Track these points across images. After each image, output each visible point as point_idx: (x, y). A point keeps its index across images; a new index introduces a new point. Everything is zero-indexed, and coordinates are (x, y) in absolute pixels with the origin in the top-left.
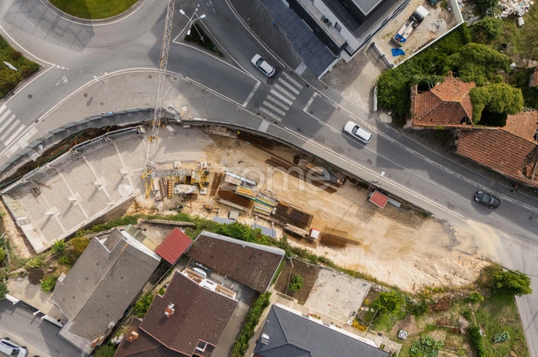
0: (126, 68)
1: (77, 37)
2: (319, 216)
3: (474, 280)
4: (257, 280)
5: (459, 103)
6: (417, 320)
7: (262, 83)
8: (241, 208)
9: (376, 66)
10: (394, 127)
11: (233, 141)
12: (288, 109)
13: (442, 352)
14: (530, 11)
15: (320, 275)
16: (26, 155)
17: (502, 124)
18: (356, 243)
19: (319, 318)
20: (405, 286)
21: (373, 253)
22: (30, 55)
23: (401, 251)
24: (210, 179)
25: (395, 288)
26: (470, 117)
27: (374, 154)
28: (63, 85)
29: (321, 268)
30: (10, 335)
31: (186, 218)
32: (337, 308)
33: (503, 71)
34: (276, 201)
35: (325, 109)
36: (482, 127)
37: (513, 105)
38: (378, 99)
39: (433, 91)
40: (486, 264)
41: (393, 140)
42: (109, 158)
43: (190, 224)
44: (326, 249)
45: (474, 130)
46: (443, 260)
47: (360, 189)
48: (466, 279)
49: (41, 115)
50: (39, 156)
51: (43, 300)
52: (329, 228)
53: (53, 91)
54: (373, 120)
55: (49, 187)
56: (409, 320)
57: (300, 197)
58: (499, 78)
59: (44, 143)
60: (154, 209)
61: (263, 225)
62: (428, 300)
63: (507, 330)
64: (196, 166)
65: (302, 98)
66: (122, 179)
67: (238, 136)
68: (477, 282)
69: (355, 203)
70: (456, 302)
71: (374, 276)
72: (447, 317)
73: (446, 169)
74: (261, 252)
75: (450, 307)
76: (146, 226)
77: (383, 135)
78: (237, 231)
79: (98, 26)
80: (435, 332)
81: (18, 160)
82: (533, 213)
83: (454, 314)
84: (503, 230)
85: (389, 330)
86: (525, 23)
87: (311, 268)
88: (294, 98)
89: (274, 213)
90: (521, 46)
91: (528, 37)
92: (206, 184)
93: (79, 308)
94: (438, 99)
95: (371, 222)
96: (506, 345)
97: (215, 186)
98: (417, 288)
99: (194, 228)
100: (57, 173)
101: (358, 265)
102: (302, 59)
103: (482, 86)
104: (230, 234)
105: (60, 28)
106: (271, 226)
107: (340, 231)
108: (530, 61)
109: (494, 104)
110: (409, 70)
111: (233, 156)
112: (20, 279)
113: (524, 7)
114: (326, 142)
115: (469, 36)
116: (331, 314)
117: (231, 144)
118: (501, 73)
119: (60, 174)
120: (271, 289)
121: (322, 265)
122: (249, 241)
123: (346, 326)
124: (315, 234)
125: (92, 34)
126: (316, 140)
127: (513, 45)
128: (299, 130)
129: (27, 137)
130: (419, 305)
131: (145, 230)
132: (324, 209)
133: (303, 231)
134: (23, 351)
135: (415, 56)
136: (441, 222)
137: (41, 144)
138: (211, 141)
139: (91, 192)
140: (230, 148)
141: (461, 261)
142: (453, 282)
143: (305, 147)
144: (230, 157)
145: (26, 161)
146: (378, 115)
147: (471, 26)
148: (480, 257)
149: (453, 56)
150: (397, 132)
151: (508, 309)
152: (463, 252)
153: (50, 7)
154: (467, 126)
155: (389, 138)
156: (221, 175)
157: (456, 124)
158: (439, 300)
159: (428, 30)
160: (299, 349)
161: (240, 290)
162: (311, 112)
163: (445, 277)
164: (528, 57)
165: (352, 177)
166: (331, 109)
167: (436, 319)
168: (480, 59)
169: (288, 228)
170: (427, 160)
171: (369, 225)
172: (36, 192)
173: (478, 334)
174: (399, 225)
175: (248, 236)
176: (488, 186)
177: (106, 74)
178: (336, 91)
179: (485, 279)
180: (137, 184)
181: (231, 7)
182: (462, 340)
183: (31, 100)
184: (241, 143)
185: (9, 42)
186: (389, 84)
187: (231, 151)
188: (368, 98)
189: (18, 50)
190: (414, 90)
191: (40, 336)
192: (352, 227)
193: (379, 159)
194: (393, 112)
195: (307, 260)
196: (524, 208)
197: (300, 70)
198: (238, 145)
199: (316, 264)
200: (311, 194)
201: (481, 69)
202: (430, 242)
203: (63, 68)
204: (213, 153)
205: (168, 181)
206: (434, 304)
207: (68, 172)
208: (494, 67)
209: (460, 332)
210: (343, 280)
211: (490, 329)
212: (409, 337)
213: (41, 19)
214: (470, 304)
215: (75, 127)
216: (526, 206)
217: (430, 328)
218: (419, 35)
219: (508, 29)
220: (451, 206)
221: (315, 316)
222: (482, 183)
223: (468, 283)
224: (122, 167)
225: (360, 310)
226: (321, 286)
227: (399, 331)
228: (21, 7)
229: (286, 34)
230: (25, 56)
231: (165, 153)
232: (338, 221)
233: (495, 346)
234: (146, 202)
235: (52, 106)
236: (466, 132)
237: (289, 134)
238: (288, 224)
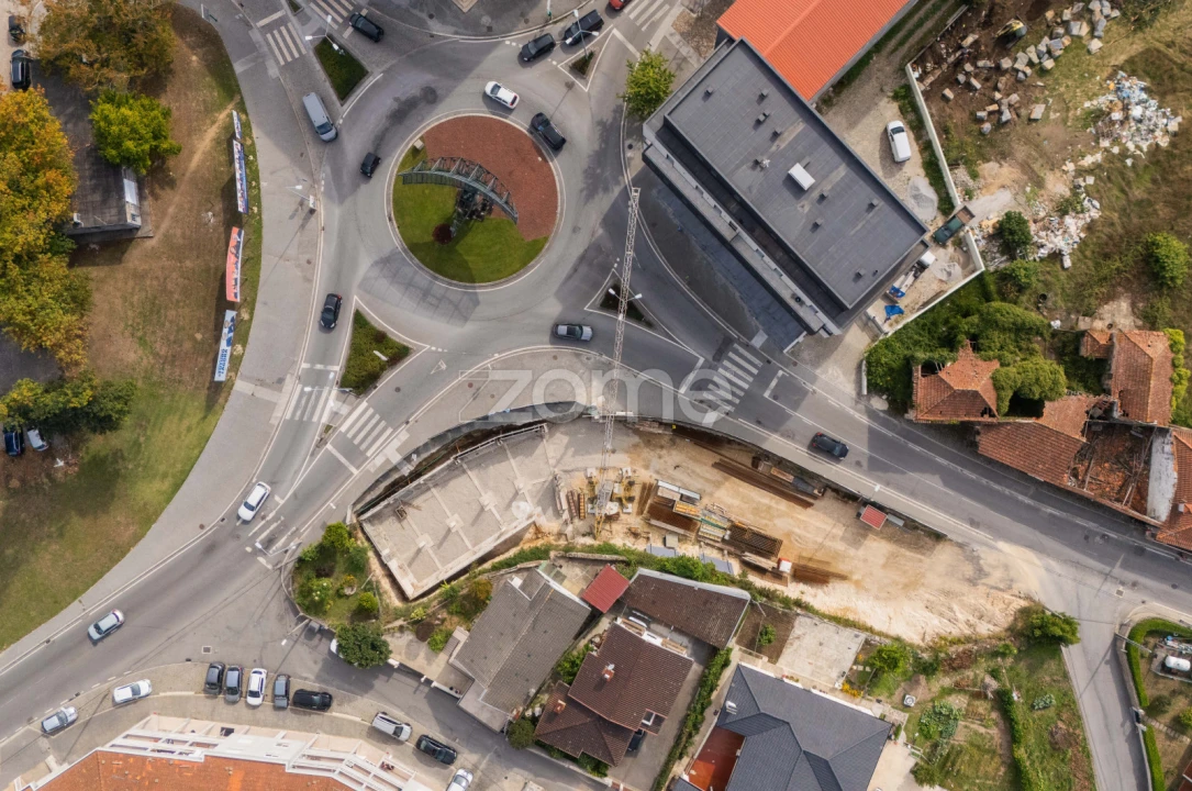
0: (522, 346)
1: (456, 307)
2: (790, 541)
3: (1006, 626)
4: (714, 632)
5: (976, 392)
6: (928, 680)
7: (706, 360)
8: (681, 531)
9: (863, 330)
10: (890, 415)
11: (667, 438)
12: (742, 394)
13: (963, 723)
14: (1079, 245)
15: (797, 623)
16: (395, 469)
17: (1039, 414)
18: (843, 578)
19: (797, 681)
20: (912, 636)
21: (866, 590)
22: (397, 335)
23: (906, 586)
24: (636, 492)
25: (898, 639)
26: (994, 408)
27: (864, 453)
28: (439, 372)
29: (798, 615)
30: (387, 708)
31: (612, 550)
32: (821, 668)
33: (1039, 339)
34: (729, 520)
35: (793, 393)
36: (1011, 420)
37: (1051, 389)
38: (868, 380)
39: (942, 374)
40: (1024, 603)
41: (890, 434)
42: (497, 466)
43: (621, 558)
44: (802, 587)
45: (1000, 425)
46: (965, 598)
47: (846, 503)
48: (995, 625)
49: (413, 414)
50: (412, 468)
51: (429, 661)
52: (803, 558)
53: (428, 381)
54: (861, 407)
55: (418, 508)
56: (917, 682)
57: (763, 515)
58: (1034, 350)
59: (417, 451)
60: (560, 534)
61: (712, 554)
62: (942, 655)
63: (1052, 692)
64: (616, 474)
65: (762, 379)
66: (517, 493)
67: (674, 431)
68: (1010, 629)
69: (839, 522)
70: (981, 656)
71: (870, 623)
72: (968, 677)
73: (966, 472)
74: (719, 597)
75: (972, 663)
76: (561, 562)
77: (875, 426)
78: (685, 568)
79: (484, 291)
80: (954, 696)
81: (386, 476)
82: (1090, 531)
83: (979, 673)
84: (1049, 555)
85: (891, 695)
86: (1073, 264)
87: (785, 614)
88: (751, 379)
89: (727, 538)
90: (1068, 296)
91: (1077, 284)
92: (631, 499)
93: (495, 670)
94: (950, 388)
95: (863, 548)
96: (1051, 712)
97: (643, 502)
98: (928, 638)
99: (627, 564)
100: (429, 489)
101: (847, 609)
102: (760, 327)
103: (1008, 365)
104: (675, 572)
105: (434, 296)
106: (723, 555)
107: (819, 561)
108: (1081, 318)
109: (1026, 390)
110: (911, 338)
111: (667, 458)
112: (398, 634)
113: (1071, 242)
114: (797, 438)
115: (992, 288)
116: (812, 674)
117: (663, 443)
118: (1037, 342)
119: (433, 490)
120: (732, 643)
121: (799, 611)
122: (701, 581)
123: (833, 690)
124: (786, 567)
125: (476, 303)
126: (782, 435)
127: (1056, 295)
128: (759, 423)
129: (396, 443)
130: (931, 661)
131: (561, 567)
132: (797, 530)
133: (769, 562)
134: (406, 728)
135: (919, 317)
136: (961, 546)
137: (414, 452)
138: (636, 439)
139: (474, 513)
140: (662, 447)
141: (991, 599)
142: (978, 630)
143: (766, 446)
144: (662, 461)
145: (396, 476)
146: (869, 400)
147: (996, 271)
148: (1017, 593)
149: (969, 319)
150: (896, 422)
151: (1052, 665)
152: (992, 587)
153: (420, 268)
154: (990, 420)
155: (884, 431)
156: (651, 486)
157: (976, 416)
158: (958, 655)
159: (935, 278)
160: (775, 719)
161: (690, 645)
162: (775, 398)
163: (968, 622)
164: (1078, 312)
165: (834, 486)
166: (803, 393)
167: (954, 679)
168: (1006, 325)
169: (746, 559)
170: (939, 460)
171: (861, 553)
172: (400, 515)
173: (1010, 698)
174: (903, 551)
175: (699, 574)
176: (1026, 495)
177: (497, 356)
178: (809, 367)
179: (1020, 625)
180: (536, 500)
181: (662, 260)
182: (989, 707)
183: (401, 394)
184: (678, 441)
185: (368, 318)
186: (883, 360)
187: (664, 452)
188: (853, 377)
189: (380, 329)
190: (918, 372)
191: (427, 709)
192: (837, 555)
193: (871, 459)
194: (889, 396)
195: (778, 604)
196: (1078, 525)
197: (759, 341)
198: (673, 443)
199: (790, 609)
200: (778, 510)
201: (1009, 337)
202: (947, 574)
203: (440, 350)
204: (639, 456)
205: (579, 495)
206: (951, 659)
207: (443, 487)
208: (1027, 333)
209: (986, 697)
210: (828, 630)
211: (1028, 691)
212: (918, 703)
213: (409, 285)
214: (999, 659)
215: (458, 429)
216: (1079, 521)
217: (947, 692)
218: (924, 284)
219: (1048, 273)
220: (973, 523)
221: (792, 678)
222: (1016, 491)
223: (997, 629)
224: (516, 478)
225: (851, 669)
226: (798, 638)
227: (904, 697)
228: (382, 270)
229: (737, 294)
230: (390, 335)
231: (573, 456)
232: (816, 547)
233: (1037, 714)
234: (550, 524)
235: (426, 401)
236: (989, 426)
237: (746, 429)
238: (747, 554)
